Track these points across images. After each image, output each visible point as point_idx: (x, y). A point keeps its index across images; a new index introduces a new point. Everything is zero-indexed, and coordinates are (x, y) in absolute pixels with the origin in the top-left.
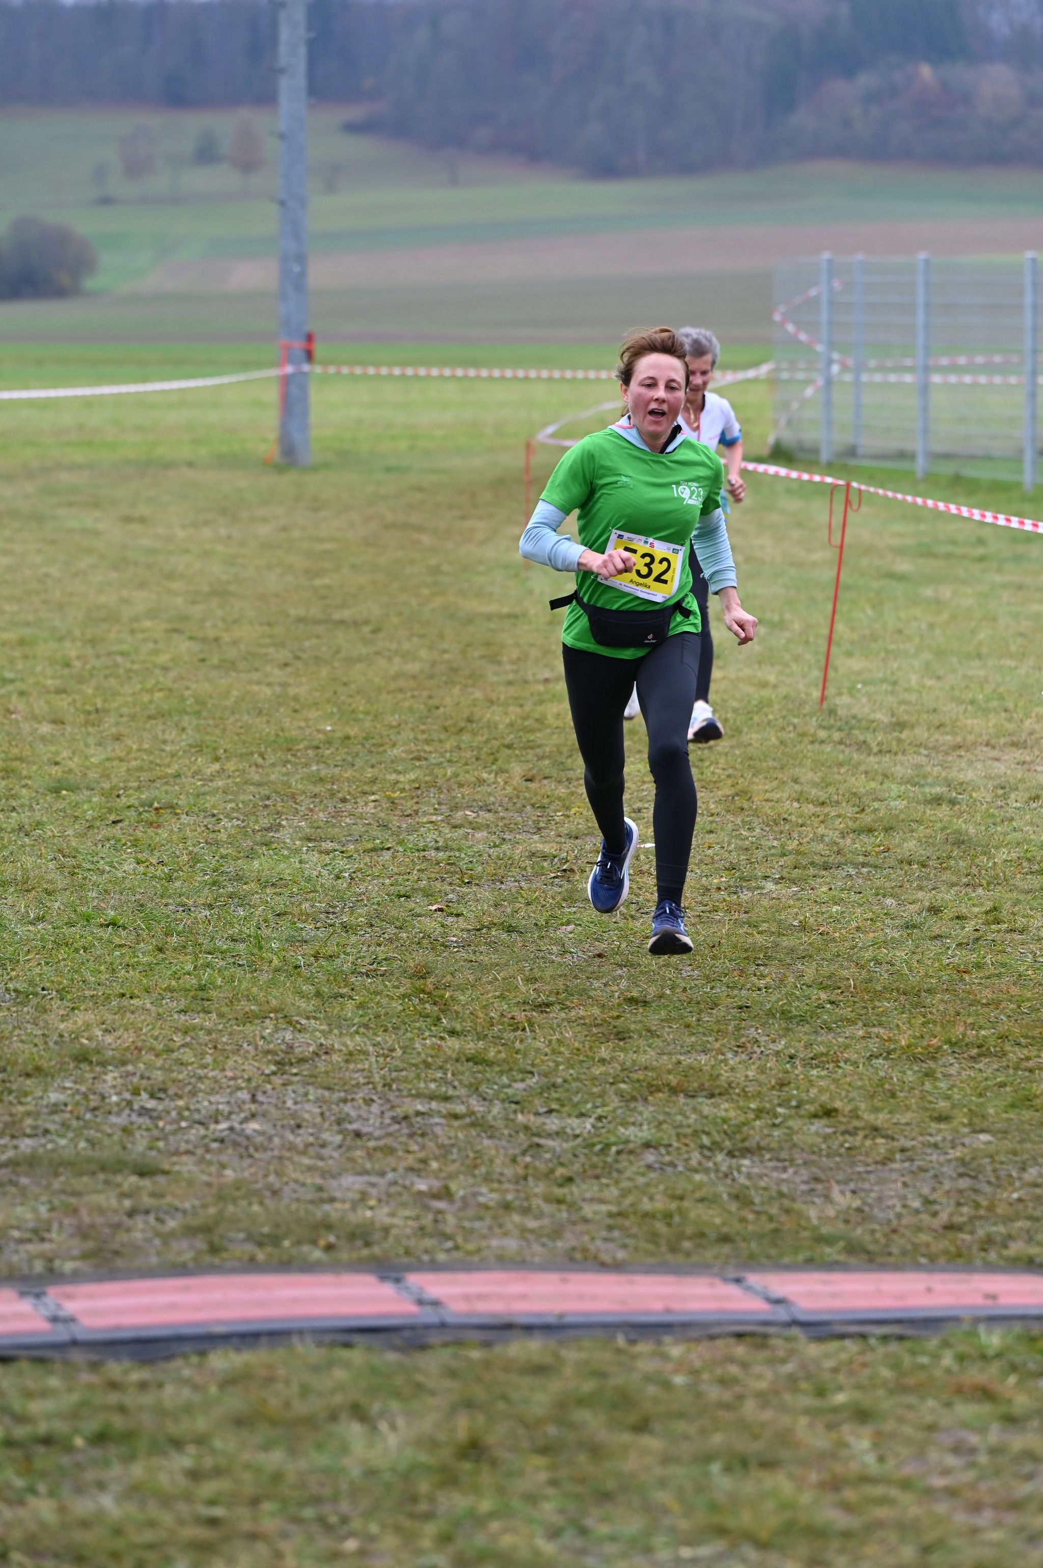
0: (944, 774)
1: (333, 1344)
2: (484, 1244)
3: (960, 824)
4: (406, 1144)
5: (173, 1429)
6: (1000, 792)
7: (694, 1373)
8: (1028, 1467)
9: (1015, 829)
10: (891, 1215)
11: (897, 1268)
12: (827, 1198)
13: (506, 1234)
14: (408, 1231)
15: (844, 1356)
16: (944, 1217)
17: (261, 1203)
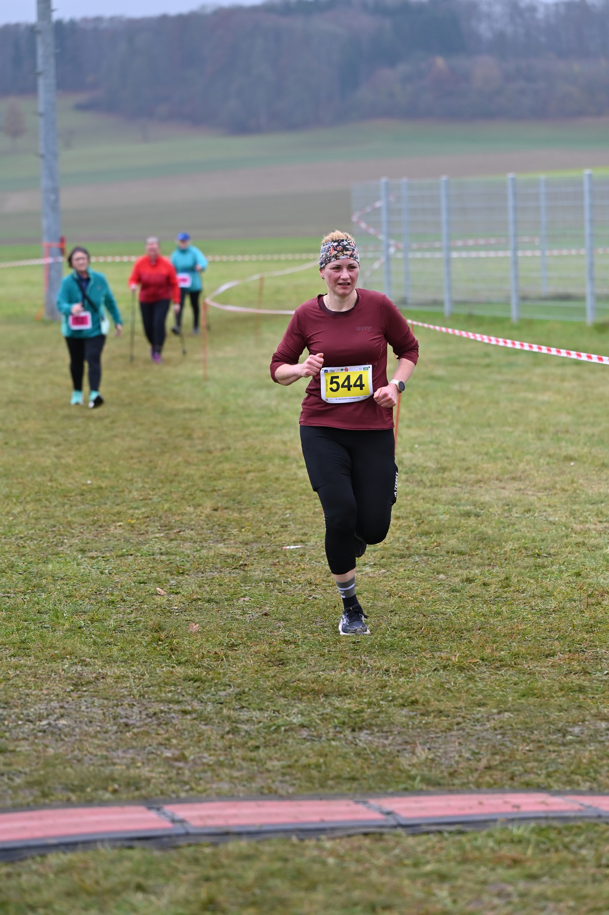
0: (471, 498)
1: (122, 847)
2: (208, 786)
3: (482, 528)
4: (156, 730)
5: (29, 899)
6: (507, 508)
7: (340, 857)
8: (543, 903)
9: (516, 530)
10: (453, 763)
11: (458, 792)
12: (413, 753)
13: (221, 780)
14: (161, 780)
15: (429, 844)
16: (484, 762)
17: (71, 767)
